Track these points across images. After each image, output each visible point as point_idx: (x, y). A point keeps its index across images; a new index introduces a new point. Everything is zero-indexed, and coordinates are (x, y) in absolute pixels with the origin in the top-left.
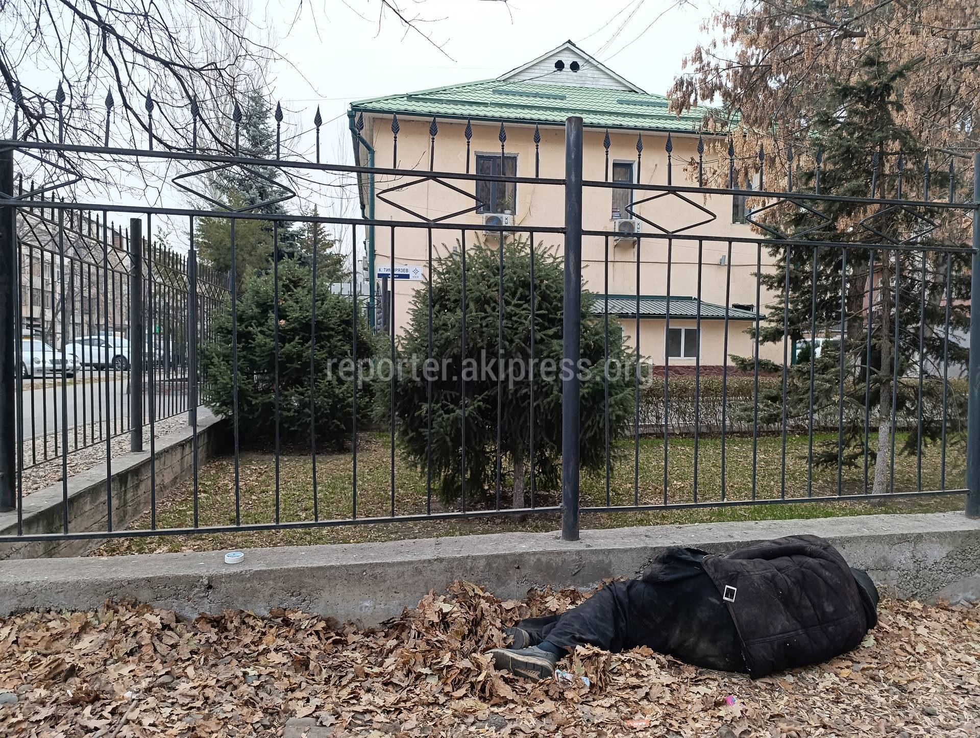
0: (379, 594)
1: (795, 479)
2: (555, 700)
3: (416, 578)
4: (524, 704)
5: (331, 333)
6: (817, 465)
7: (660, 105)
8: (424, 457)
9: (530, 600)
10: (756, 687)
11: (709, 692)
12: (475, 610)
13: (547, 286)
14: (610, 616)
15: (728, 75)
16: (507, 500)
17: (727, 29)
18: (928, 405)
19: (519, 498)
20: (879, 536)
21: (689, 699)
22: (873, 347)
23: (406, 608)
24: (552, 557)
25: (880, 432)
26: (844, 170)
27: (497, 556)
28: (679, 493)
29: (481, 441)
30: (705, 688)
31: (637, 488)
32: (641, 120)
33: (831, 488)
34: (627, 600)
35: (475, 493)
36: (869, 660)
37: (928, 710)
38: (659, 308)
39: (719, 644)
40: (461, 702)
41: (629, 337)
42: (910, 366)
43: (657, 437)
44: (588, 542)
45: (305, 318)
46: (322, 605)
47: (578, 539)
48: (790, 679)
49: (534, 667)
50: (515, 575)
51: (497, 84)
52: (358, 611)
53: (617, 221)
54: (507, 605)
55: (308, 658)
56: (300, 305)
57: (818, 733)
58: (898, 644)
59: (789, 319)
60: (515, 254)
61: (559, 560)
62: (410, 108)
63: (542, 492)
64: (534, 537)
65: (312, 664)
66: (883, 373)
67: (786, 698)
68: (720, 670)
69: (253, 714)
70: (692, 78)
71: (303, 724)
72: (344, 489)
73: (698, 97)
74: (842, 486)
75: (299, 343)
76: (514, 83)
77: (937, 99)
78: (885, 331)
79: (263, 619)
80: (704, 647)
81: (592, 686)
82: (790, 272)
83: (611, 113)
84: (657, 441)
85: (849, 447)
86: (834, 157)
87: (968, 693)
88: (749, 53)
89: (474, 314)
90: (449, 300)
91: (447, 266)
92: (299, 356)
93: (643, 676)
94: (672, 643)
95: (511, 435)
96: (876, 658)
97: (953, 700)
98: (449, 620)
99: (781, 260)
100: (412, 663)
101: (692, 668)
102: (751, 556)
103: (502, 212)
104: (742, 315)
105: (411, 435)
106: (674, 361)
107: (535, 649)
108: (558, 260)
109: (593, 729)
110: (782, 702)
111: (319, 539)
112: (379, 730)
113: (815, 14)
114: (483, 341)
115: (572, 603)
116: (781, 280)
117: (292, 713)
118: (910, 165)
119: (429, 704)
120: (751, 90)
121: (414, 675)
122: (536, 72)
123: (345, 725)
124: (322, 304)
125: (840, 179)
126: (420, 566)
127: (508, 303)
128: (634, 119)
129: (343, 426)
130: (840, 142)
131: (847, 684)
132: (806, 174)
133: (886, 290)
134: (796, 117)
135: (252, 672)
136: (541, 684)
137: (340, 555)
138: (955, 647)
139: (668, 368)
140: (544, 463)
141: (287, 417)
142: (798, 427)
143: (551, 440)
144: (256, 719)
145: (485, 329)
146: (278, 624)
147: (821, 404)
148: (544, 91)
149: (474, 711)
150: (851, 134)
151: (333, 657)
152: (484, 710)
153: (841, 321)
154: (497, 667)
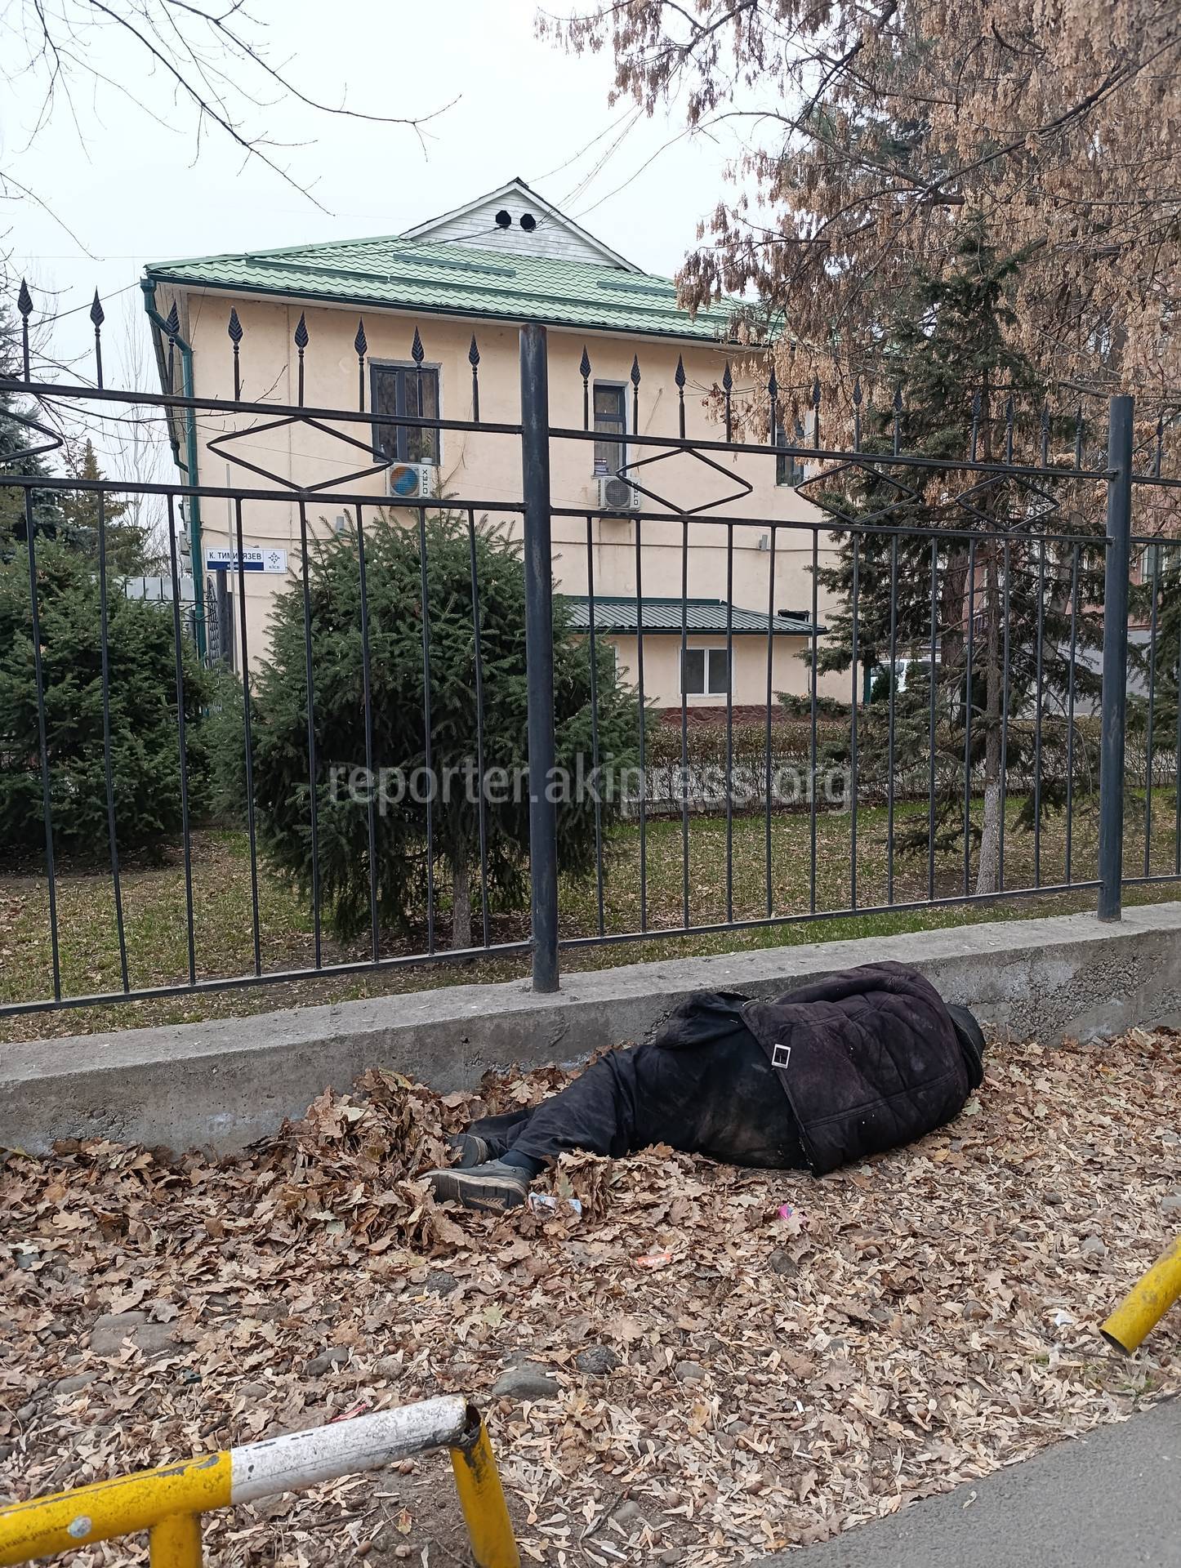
0: (241, 1102)
1: (871, 873)
2: (530, 1239)
3: (302, 1072)
4: (483, 1250)
5: (130, 666)
6: (902, 851)
7: (665, 294)
8: (303, 870)
9: (486, 1089)
10: (821, 1188)
11: (755, 1202)
12: (400, 1113)
13: (497, 589)
14: (609, 1103)
15: (766, 253)
16: (443, 932)
17: (763, 179)
18: (1050, 756)
19: (462, 930)
20: (985, 955)
21: (727, 1216)
22: (976, 677)
23: (287, 1119)
24: (518, 1020)
25: (987, 800)
26: (934, 412)
27: (433, 1026)
28: (705, 904)
29: (398, 840)
30: (749, 1197)
31: (644, 898)
32: (635, 316)
33: (921, 885)
34: (633, 1076)
35: (392, 923)
36: (972, 1134)
37: (1051, 1196)
38: (670, 618)
39: (767, 1130)
40: (385, 1258)
41: (627, 669)
42: (1026, 701)
43: (672, 819)
44: (573, 992)
45: (81, 641)
46: (144, 1127)
47: (558, 989)
48: (867, 1171)
49: (496, 1192)
50: (461, 1052)
51: (401, 245)
52: (205, 1131)
53: (603, 479)
54: (451, 1100)
55: (126, 1216)
56: (71, 619)
57: (905, 1245)
58: (1010, 1108)
59: (859, 636)
60: (442, 537)
61: (530, 1023)
62: (253, 280)
63: (499, 915)
64: (489, 991)
65: (133, 1226)
66: (988, 714)
67: (862, 1199)
68: (770, 1168)
69: (36, 1316)
70: (712, 256)
71: (124, 1322)
72: (167, 928)
73: (723, 286)
74: (935, 882)
75: (74, 686)
76: (429, 245)
77: (1062, 304)
78: (992, 652)
79: (41, 1159)
80: (747, 1137)
81: (585, 1211)
82: (860, 567)
83: (587, 304)
84: (671, 824)
85: (944, 822)
86: (920, 390)
87: (1101, 1168)
88: (797, 220)
89: (379, 635)
90: (335, 611)
91: (331, 555)
92: (75, 707)
93: (660, 1189)
94: (701, 1136)
95: (447, 827)
96: (982, 1130)
97: (1083, 1180)
98: (359, 1132)
99: (847, 547)
100: (302, 1206)
101: (730, 1170)
102: (810, 998)
103: (418, 460)
104: (792, 627)
105: (280, 836)
106: (693, 700)
107: (497, 1164)
108: (513, 548)
109: (589, 1276)
110: (857, 1206)
111: (129, 1015)
112: (253, 1317)
113: (892, 164)
114: (395, 680)
115: (551, 1088)
116: (847, 577)
117: (104, 1308)
118: (1024, 407)
119: (332, 1268)
120: (801, 278)
121: (305, 1224)
122: (464, 229)
123: (194, 1316)
124: (112, 617)
125: (929, 425)
126: (308, 1052)
127: (435, 618)
128: (624, 315)
129: (159, 824)
130: (929, 368)
131: (943, 1171)
132: (881, 415)
133: (992, 590)
134: (865, 324)
135: (27, 1248)
136: (508, 1217)
137: (171, 1044)
138: (1086, 1104)
139: (686, 710)
140: (500, 868)
141: (58, 812)
142: (874, 794)
143: (511, 834)
144: (42, 1323)
145: (398, 660)
146: (69, 1165)
147: (905, 762)
148: (480, 261)
149: (406, 1270)
150: (944, 357)
151: (169, 1210)
152: (421, 1266)
153: (930, 638)
154: (439, 1198)
